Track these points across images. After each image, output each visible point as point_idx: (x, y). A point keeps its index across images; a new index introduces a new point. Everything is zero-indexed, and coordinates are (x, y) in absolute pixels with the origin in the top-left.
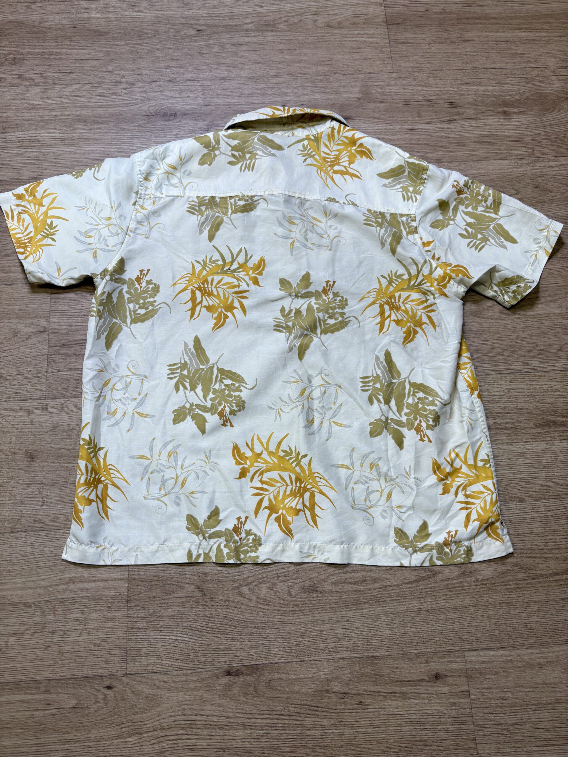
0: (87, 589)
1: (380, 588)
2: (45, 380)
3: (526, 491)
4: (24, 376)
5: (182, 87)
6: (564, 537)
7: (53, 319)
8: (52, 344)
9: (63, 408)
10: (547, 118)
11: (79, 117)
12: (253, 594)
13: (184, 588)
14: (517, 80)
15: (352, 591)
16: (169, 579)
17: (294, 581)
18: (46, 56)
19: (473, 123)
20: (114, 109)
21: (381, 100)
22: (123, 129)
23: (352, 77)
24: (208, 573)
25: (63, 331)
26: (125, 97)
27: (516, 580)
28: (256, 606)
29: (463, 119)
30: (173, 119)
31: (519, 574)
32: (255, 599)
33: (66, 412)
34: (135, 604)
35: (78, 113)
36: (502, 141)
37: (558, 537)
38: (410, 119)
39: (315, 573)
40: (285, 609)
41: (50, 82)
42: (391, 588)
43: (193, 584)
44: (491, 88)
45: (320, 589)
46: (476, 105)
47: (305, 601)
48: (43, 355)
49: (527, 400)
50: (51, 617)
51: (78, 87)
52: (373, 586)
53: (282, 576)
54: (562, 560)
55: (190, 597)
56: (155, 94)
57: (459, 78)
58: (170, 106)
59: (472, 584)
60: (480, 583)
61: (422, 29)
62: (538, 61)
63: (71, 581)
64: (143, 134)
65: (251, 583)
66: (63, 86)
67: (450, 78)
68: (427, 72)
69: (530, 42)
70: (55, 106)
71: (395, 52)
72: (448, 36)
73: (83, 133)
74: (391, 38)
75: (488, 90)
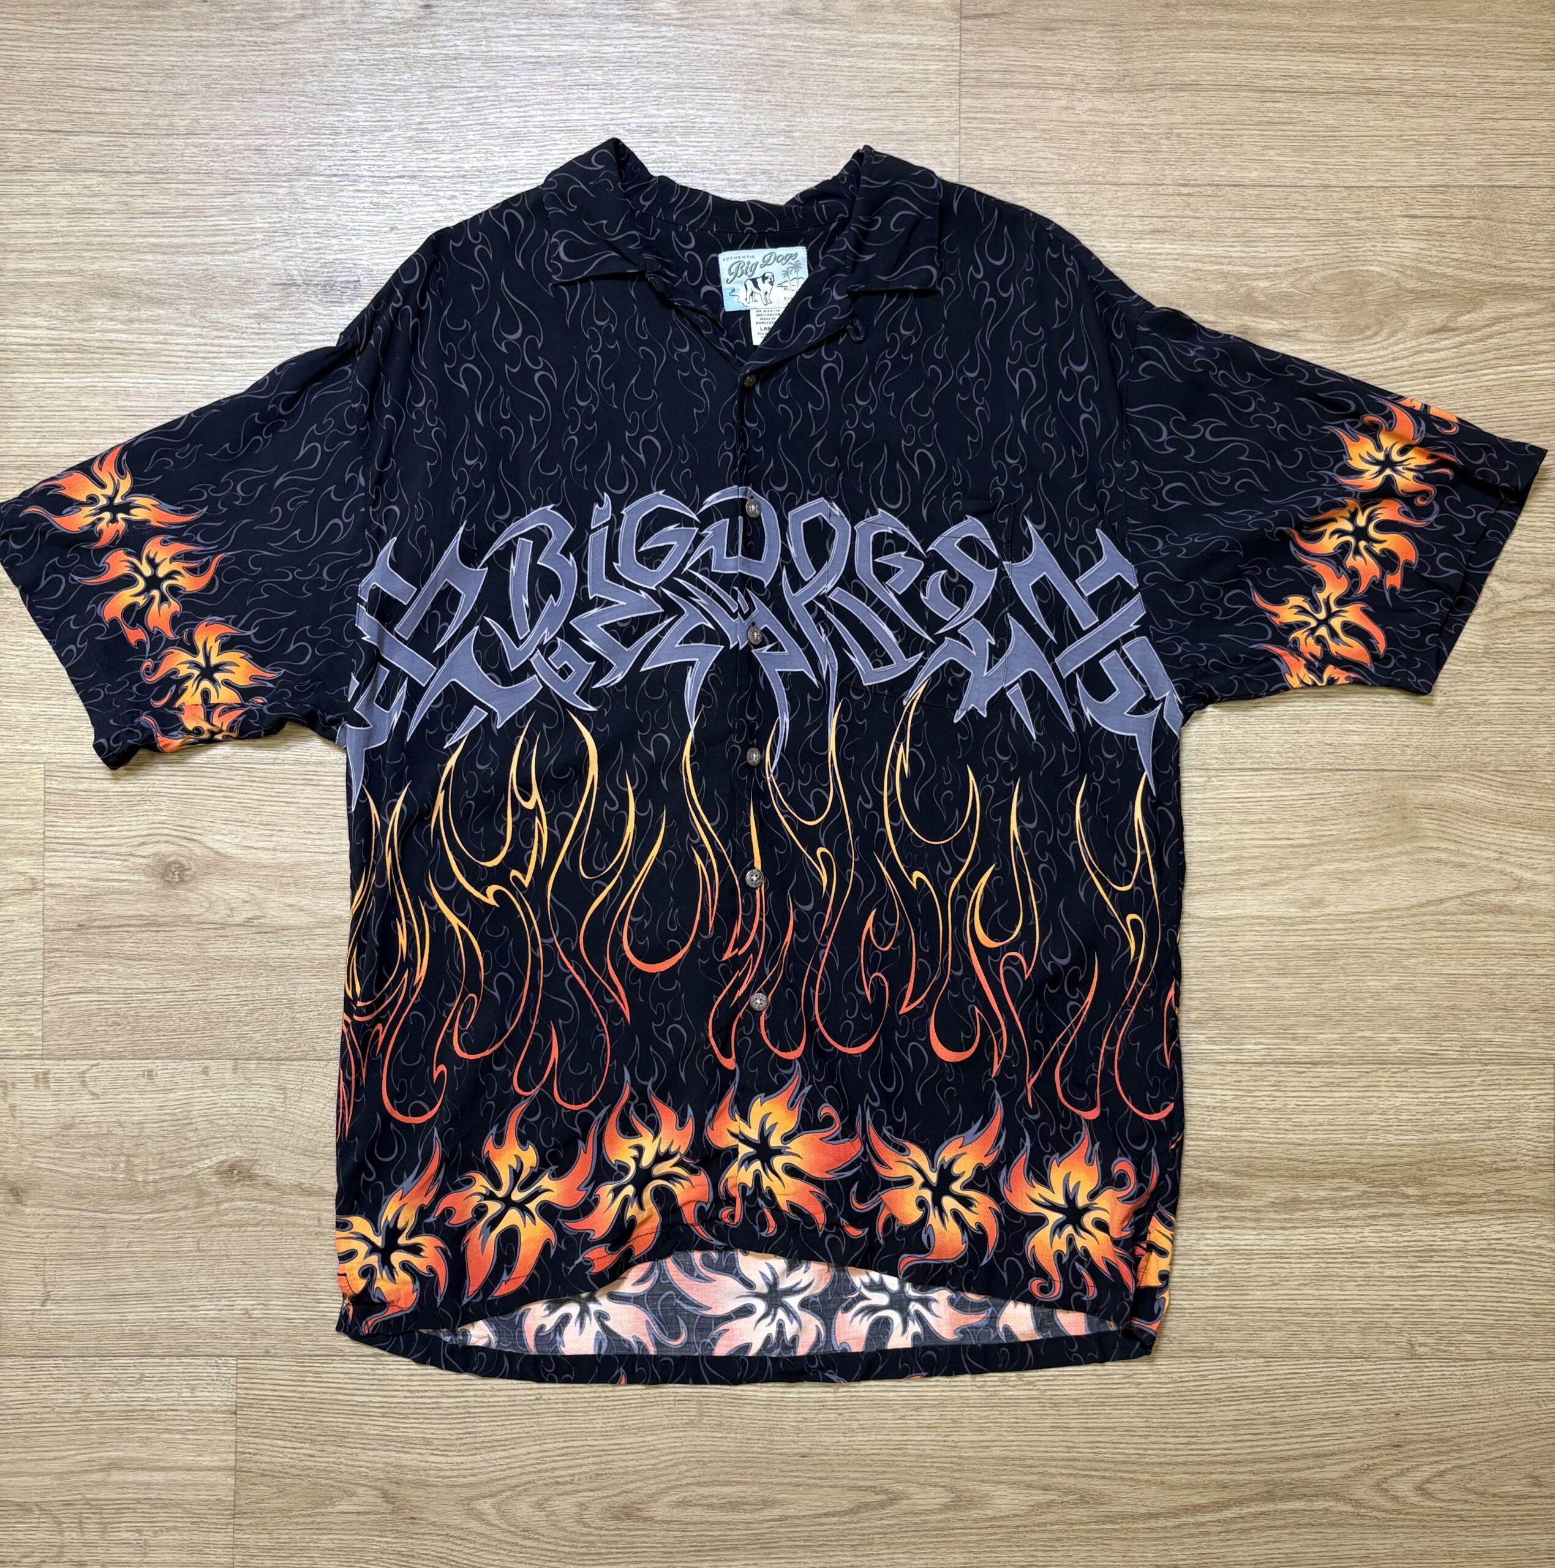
0: (148, 1485)
1: (774, 1520)
6: (1185, 1440)
7: (54, 861)
8: (51, 925)
9: (83, 1083)
11: (97, 281)
12: (502, 1515)
15: (712, 1523)
16: (322, 1475)
17: (591, 1494)
20: (192, 259)
22: (217, 326)
24: (407, 1466)
25: (80, 892)
26: (224, 220)
27: (1067, 1523)
28: (507, 1539)
30: (351, 301)
31: (1072, 1511)
32: (504, 1526)
33: (93, 1094)
34: (250, 1521)
35: (96, 267)
37: (1173, 1440)
39: (636, 1481)
40: (567, 1549)
42: (796, 1521)
43: (375, 1488)
45: (645, 1514)
47: (612, 1536)
48: (32, 950)
50: (74, 1535)
51: (94, 182)
52: (758, 1516)
53: (566, 1483)
54: (1172, 1487)
55: (368, 1513)
56: (302, 216)
57: (1136, 213)
58: (342, 256)
59: (969, 1524)
60: (987, 1524)
61: (1058, 37)
62: (1368, 166)
63: (114, 1465)
64: (271, 343)
65: (499, 1492)
66: (53, 176)
67: (1111, 212)
68: (1052, 188)
69: (1359, 98)
70: (32, 241)
71: (972, 115)
72: (1129, 66)
73: (110, 331)
74: (966, 65)
75: (1210, 256)
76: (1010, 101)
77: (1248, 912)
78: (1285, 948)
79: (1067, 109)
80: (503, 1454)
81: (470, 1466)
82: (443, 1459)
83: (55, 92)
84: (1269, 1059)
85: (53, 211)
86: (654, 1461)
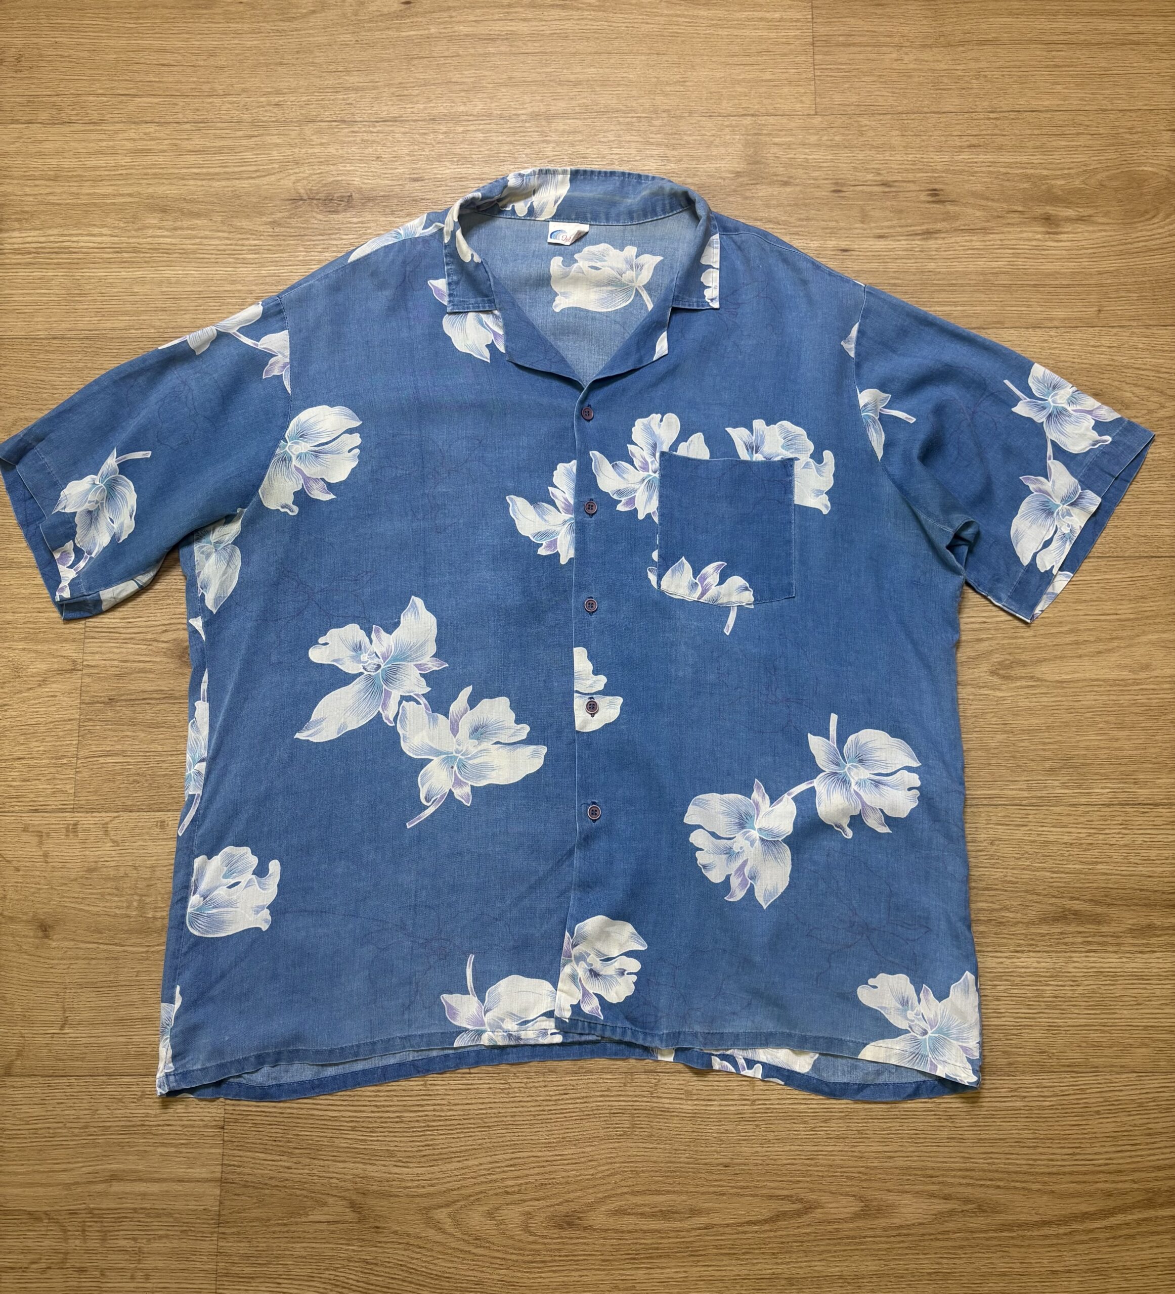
0: (144, 1195)
1: (699, 1229)
2: (73, 772)
3: (1003, 1052)
4: (31, 762)
5: (366, 137)
6: (1070, 1151)
7: (92, 646)
8: (87, 699)
9: (107, 833)
10: (1139, 234)
11: (151, 201)
12: (457, 1223)
13: (325, 1204)
14: (1082, 140)
15: (645, 1232)
16: (297, 1186)
17: (536, 1203)
18: (86, 54)
19: (976, 241)
20: (224, 183)
21: (785, 179)
22: (241, 230)
23: (726, 123)
24: (372, 1178)
25: (112, 671)
27: (966, 1231)
28: (461, 1247)
29: (956, 230)
30: (345, 210)
31: (972, 1220)
32: (458, 1234)
33: (113, 841)
34: (234, 1230)
35: (150, 190)
36: (1035, 286)
37: (1059, 1151)
38: (842, 224)
39: (576, 1190)
40: (514, 1257)
41: (95, 116)
42: (721, 1230)
43: (344, 1198)
44: (1024, 159)
45: (585, 1223)
46: (987, 199)
47: (555, 1244)
48: (70, 720)
49: (1028, 863)
50: (77, 1242)
51: (152, 130)
52: (687, 1224)
53: (514, 1193)
54: (1063, 1196)
55: (337, 1222)
56: (310, 151)
57: (955, 133)
58: (339, 178)
59: (879, 1232)
60: (895, 1232)
61: (888, 10)
62: (1135, 95)
63: (114, 1177)
64: (282, 242)
65: (454, 1202)
66: (119, 126)
67: (936, 133)
68: (889, 117)
69: (1124, 47)
70: (102, 173)
71: (823, 67)
72: (943, 29)
73: (159, 237)
74: (817, 32)
75: (1017, 163)
76: (851, 56)
77: (1088, 675)
78: (1121, 706)
79: (897, 60)
80: (459, 1165)
81: (428, 1176)
82: (405, 1170)
83: (125, 68)
84: (1115, 801)
85: (120, 151)
86: (592, 1171)
